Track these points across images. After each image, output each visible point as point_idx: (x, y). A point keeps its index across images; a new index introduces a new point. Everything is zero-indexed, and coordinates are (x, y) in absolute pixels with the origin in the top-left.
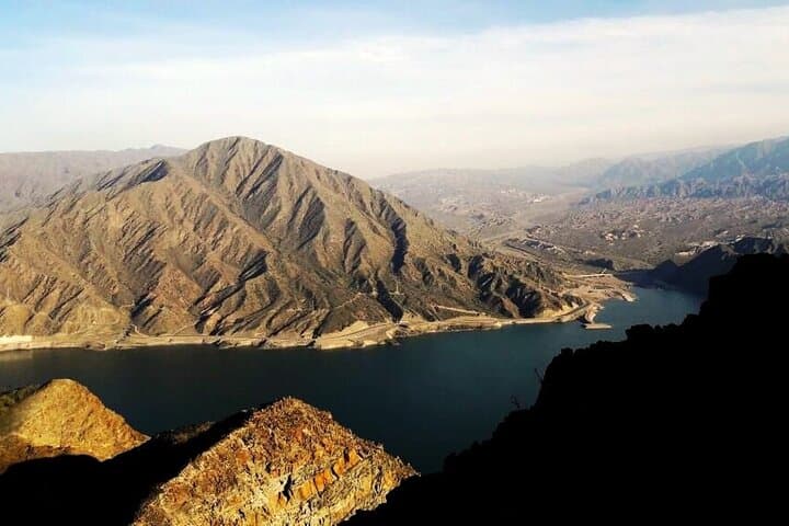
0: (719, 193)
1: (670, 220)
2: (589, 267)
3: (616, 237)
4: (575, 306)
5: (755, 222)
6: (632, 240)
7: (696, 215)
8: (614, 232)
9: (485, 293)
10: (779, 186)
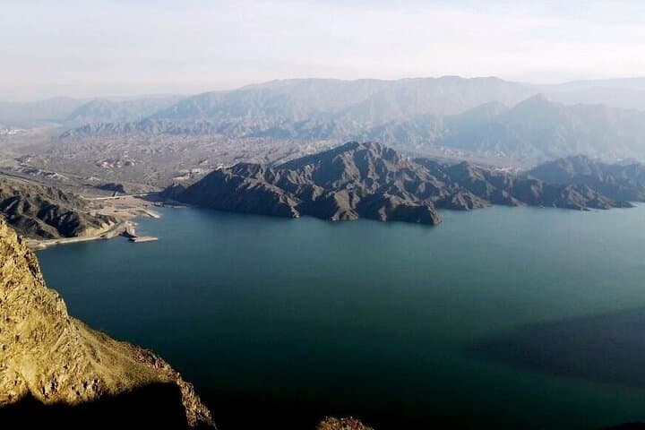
0: (187, 131)
1: (154, 152)
2: (101, 191)
3: (112, 166)
4: (112, 224)
5: (225, 154)
6: (128, 167)
7: (176, 149)
8: (109, 161)
9: (13, 216)
10: (234, 128)
